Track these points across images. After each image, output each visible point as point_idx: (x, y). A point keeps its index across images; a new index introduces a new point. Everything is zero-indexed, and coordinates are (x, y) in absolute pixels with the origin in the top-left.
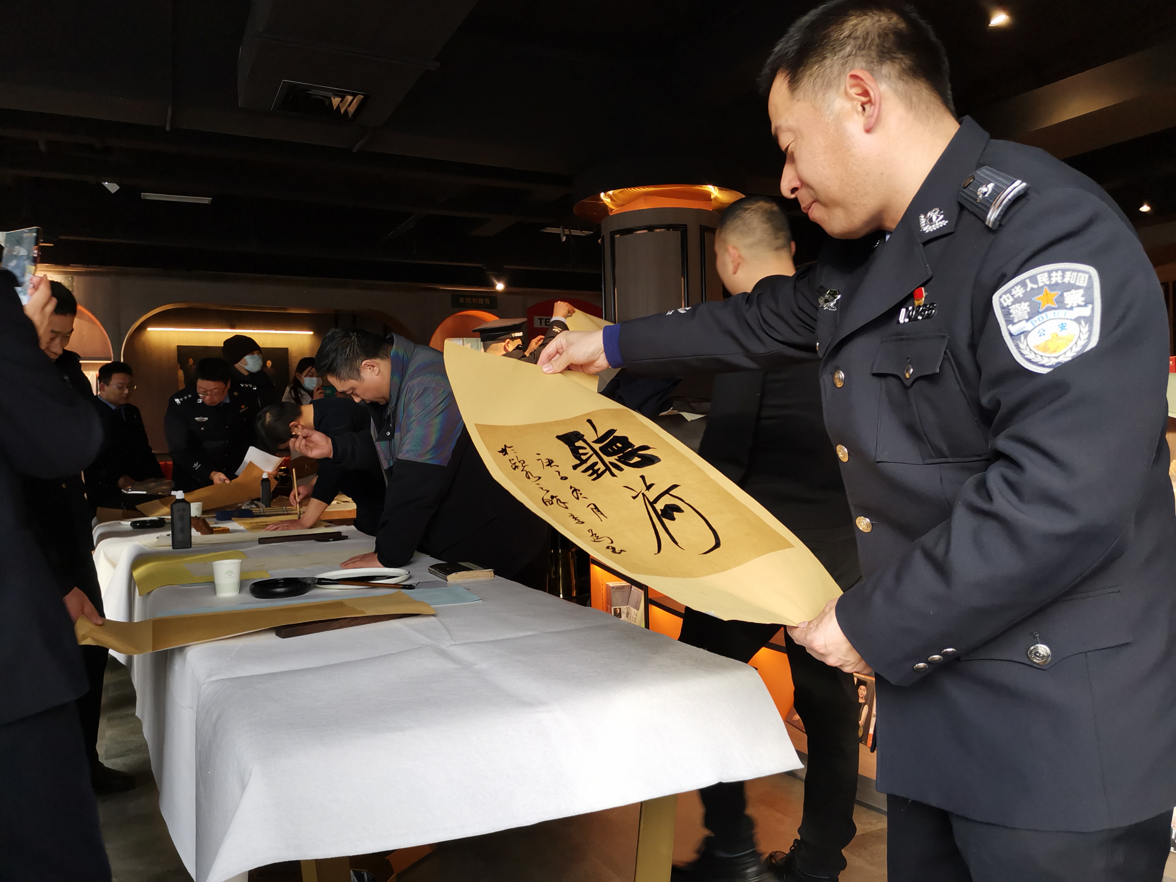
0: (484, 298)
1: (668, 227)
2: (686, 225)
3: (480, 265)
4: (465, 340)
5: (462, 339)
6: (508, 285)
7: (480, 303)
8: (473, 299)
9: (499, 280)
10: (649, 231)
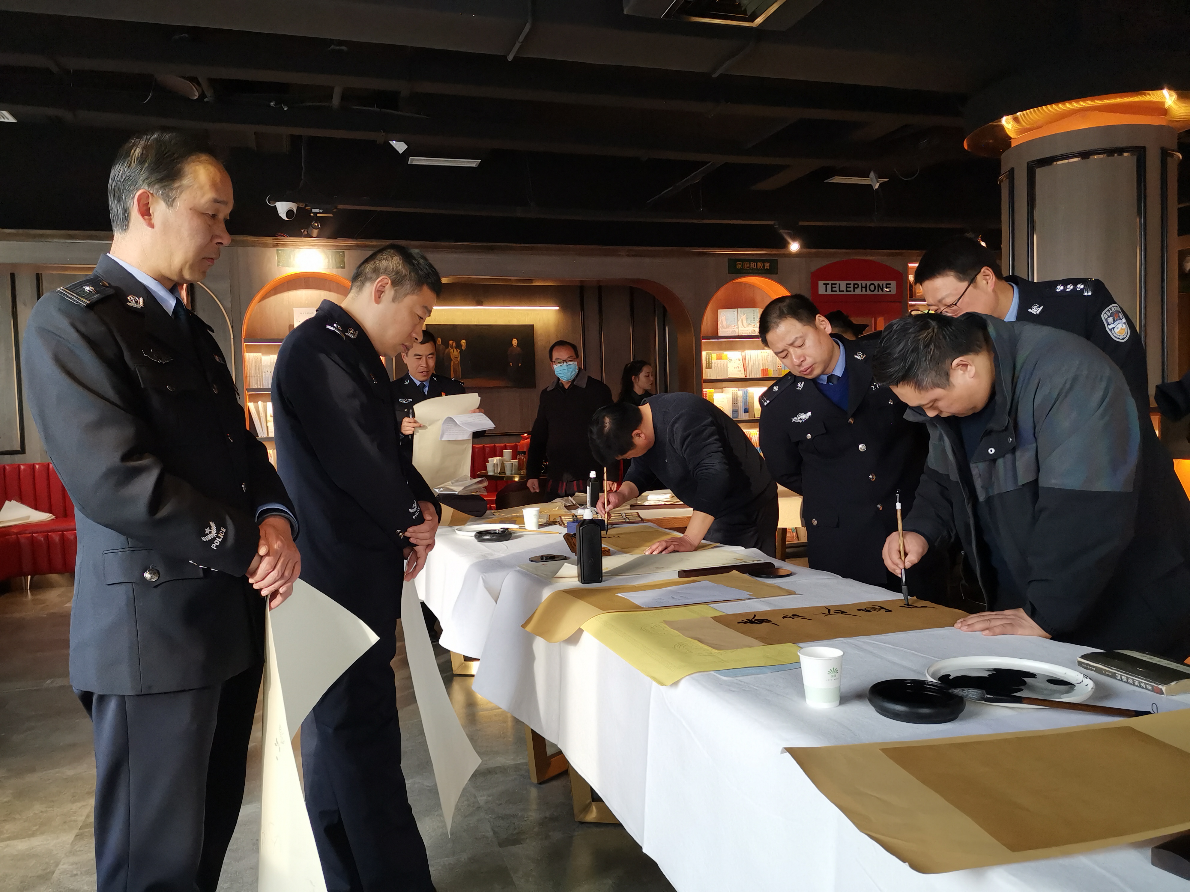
0: (763, 261)
1: (1110, 152)
2: (1144, 148)
3: (771, 223)
4: (741, 311)
5: (736, 309)
6: (804, 245)
7: (759, 267)
8: (752, 263)
9: (794, 239)
10: (1082, 159)
